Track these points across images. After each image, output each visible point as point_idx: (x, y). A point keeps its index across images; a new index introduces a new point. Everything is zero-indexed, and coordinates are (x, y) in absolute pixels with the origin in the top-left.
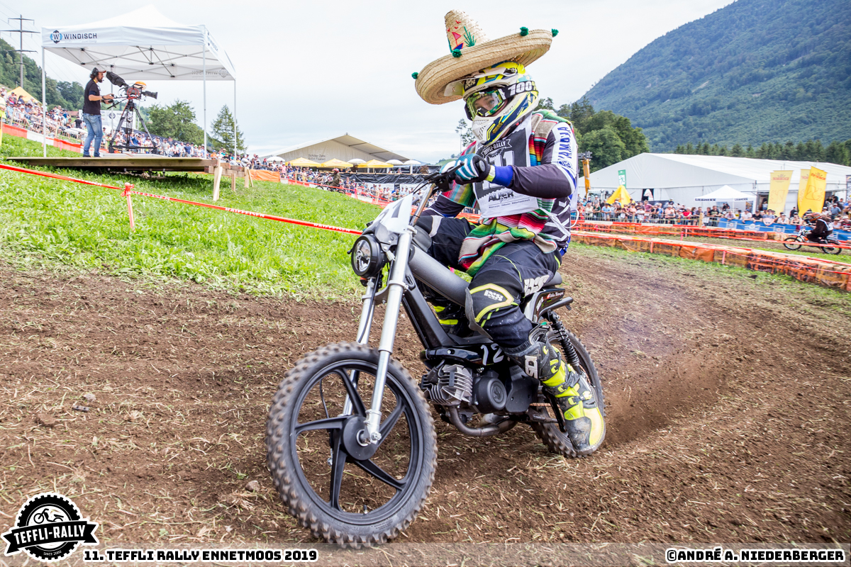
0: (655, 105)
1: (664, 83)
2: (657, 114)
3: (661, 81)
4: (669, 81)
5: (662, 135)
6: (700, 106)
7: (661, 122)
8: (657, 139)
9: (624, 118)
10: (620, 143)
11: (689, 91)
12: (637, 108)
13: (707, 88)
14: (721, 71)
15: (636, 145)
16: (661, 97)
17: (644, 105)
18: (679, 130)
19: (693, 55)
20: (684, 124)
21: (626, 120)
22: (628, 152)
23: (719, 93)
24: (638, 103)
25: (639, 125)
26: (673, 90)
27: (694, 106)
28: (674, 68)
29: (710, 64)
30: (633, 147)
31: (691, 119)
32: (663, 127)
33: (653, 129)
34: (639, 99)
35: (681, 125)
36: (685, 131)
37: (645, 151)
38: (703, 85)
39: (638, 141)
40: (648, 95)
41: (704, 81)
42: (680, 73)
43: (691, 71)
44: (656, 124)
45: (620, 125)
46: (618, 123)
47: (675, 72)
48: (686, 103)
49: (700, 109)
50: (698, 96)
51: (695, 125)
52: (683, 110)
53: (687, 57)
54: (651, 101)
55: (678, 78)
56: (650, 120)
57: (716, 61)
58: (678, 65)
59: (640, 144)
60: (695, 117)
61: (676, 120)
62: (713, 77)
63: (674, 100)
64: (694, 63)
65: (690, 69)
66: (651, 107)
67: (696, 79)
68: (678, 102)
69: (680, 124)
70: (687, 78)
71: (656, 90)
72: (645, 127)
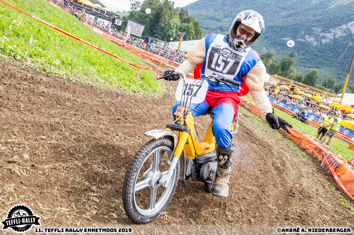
0: (209, 21)
1: (215, 13)
2: (209, 25)
4: (217, 13)
6: (223, 27)
7: (209, 28)
9: (198, 22)
10: (193, 32)
11: (222, 20)
12: (203, 20)
13: (228, 21)
15: (199, 35)
16: (212, 18)
17: (206, 19)
19: (227, 6)
22: (195, 37)
24: (204, 18)
25: (201, 27)
26: (217, 17)
27: (221, 27)
28: (220, 9)
33: (206, 30)
34: (205, 16)
38: (226, 20)
39: (200, 34)
40: (208, 16)
41: (227, 18)
43: (225, 12)
45: (196, 25)
46: (195, 23)
48: (219, 24)
50: (224, 23)
52: (217, 27)
53: (225, 6)
54: (208, 18)
55: (220, 13)
56: (206, 26)
57: (233, 12)
59: (200, 35)
62: (230, 18)
63: (216, 22)
64: (227, 10)
67: (225, 16)
70: (223, 15)
71: (211, 15)
72: (203, 28)
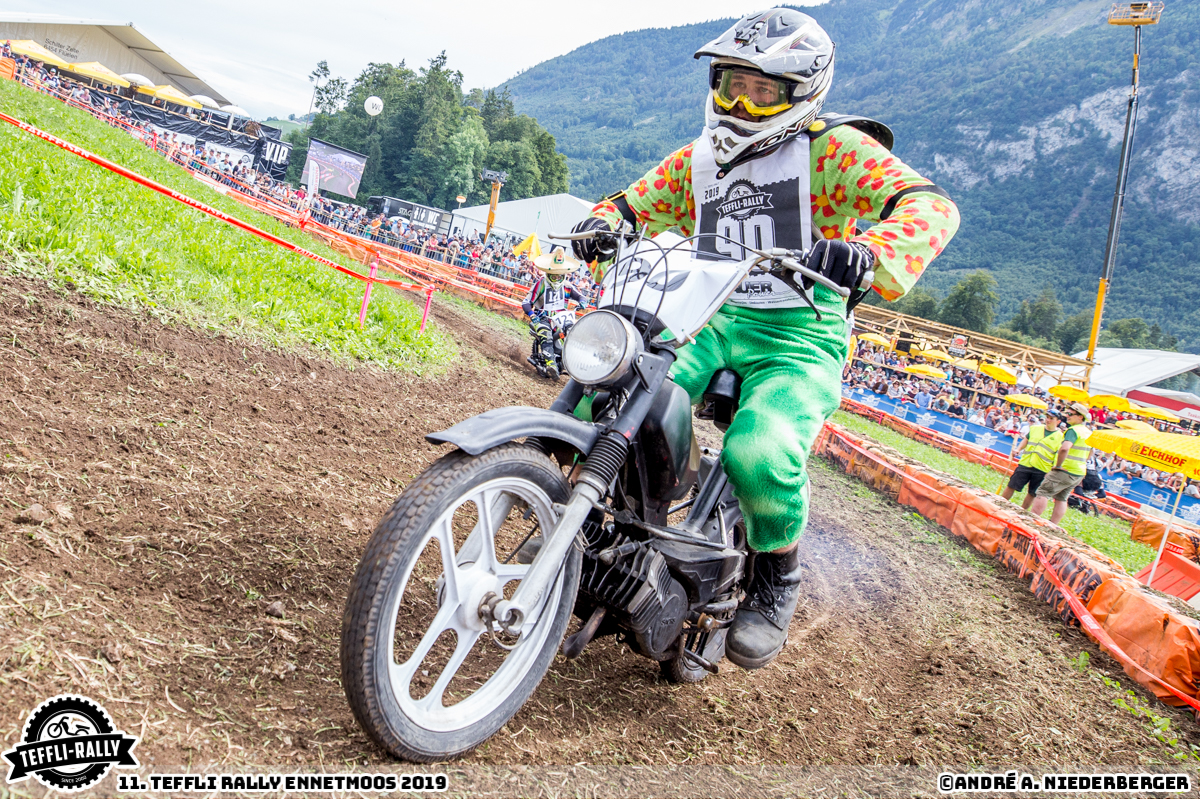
0: (587, 127)
1: (606, 100)
2: (587, 143)
3: (602, 97)
4: (612, 100)
5: (586, 173)
6: (638, 147)
7: (589, 154)
8: (578, 178)
9: (549, 135)
10: (536, 169)
11: (631, 123)
12: (565, 126)
13: (652, 126)
14: (673, 109)
15: (555, 178)
16: (598, 120)
17: (575, 124)
18: (607, 172)
19: (647, 75)
20: (615, 166)
21: (550, 138)
22: (543, 186)
23: (662, 138)
24: (568, 119)
25: (562, 150)
26: (613, 114)
27: (632, 145)
28: (622, 84)
29: (663, 95)
30: (549, 182)
31: (624, 162)
32: (590, 162)
33: (578, 161)
34: (571, 113)
35: (611, 166)
36: (614, 177)
37: (562, 190)
38: (648, 121)
39: (558, 174)
40: (582, 111)
41: (650, 115)
42: (626, 95)
43: (639, 96)
44: (582, 156)
45: (542, 144)
46: (540, 140)
47: (622, 90)
48: (624, 138)
49: (637, 152)
50: (640, 133)
51: (627, 172)
52: (617, 147)
53: (640, 75)
54: (584, 120)
55: (623, 100)
56: (577, 148)
57: (669, 93)
58: (627, 82)
59: (559, 178)
60: (629, 161)
61: (607, 158)
62: (661, 114)
63: (611, 129)
64: (646, 87)
65: (638, 92)
66: (582, 129)
67: (643, 110)
68: (615, 134)
69: (610, 164)
70: (633, 104)
71: (594, 108)
72: (570, 156)
